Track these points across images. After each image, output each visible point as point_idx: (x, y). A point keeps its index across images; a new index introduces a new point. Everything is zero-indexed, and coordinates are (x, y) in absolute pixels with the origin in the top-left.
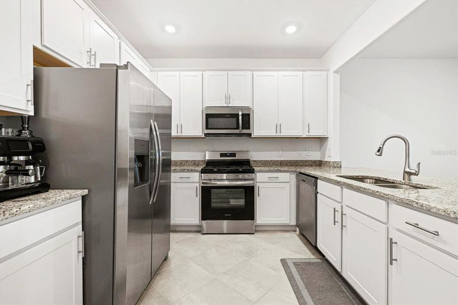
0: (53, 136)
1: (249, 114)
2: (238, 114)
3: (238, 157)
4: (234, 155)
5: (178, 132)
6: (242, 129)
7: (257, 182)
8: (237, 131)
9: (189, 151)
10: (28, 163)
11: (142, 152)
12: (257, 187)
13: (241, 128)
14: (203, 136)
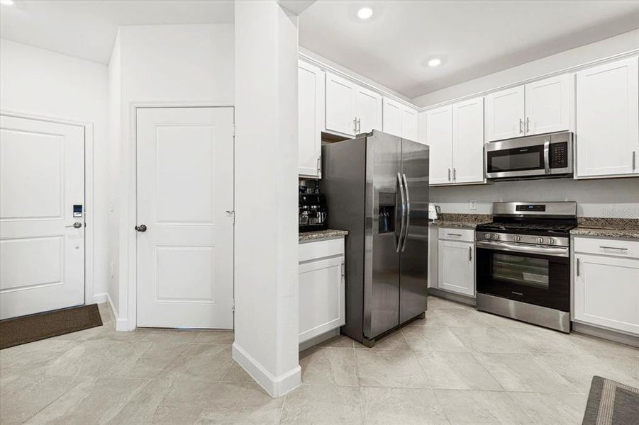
0: (332, 191)
1: (566, 143)
2: (543, 145)
3: (550, 211)
4: (543, 208)
5: (449, 179)
6: (551, 167)
7: (576, 253)
8: (542, 172)
9: (469, 202)
10: (318, 210)
11: (388, 202)
12: (576, 261)
13: (547, 166)
14: (485, 182)
